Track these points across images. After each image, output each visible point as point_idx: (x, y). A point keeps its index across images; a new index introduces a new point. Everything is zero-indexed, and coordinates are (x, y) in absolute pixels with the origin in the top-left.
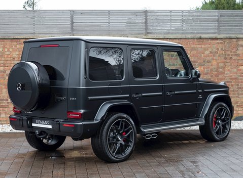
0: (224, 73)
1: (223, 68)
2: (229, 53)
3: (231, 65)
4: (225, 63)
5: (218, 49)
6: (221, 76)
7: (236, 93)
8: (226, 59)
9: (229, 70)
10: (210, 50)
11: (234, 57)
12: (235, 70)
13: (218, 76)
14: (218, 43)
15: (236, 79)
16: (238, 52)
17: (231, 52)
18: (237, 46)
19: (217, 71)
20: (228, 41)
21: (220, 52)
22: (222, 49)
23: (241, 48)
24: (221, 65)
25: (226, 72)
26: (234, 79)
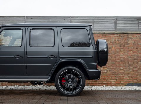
0: (120, 55)
1: (119, 52)
2: (122, 42)
3: (124, 50)
4: (120, 49)
5: (115, 40)
6: (117, 57)
7: (128, 68)
8: (120, 46)
9: (122, 54)
10: (110, 41)
11: (126, 46)
12: (127, 53)
13: (116, 57)
14: (115, 37)
15: (127, 59)
16: (129, 42)
17: (124, 42)
18: (128, 38)
19: (115, 54)
20: (122, 35)
21: (117, 42)
22: (118, 40)
23: (130, 40)
24: (118, 50)
25: (121, 55)
26: (126, 59)
